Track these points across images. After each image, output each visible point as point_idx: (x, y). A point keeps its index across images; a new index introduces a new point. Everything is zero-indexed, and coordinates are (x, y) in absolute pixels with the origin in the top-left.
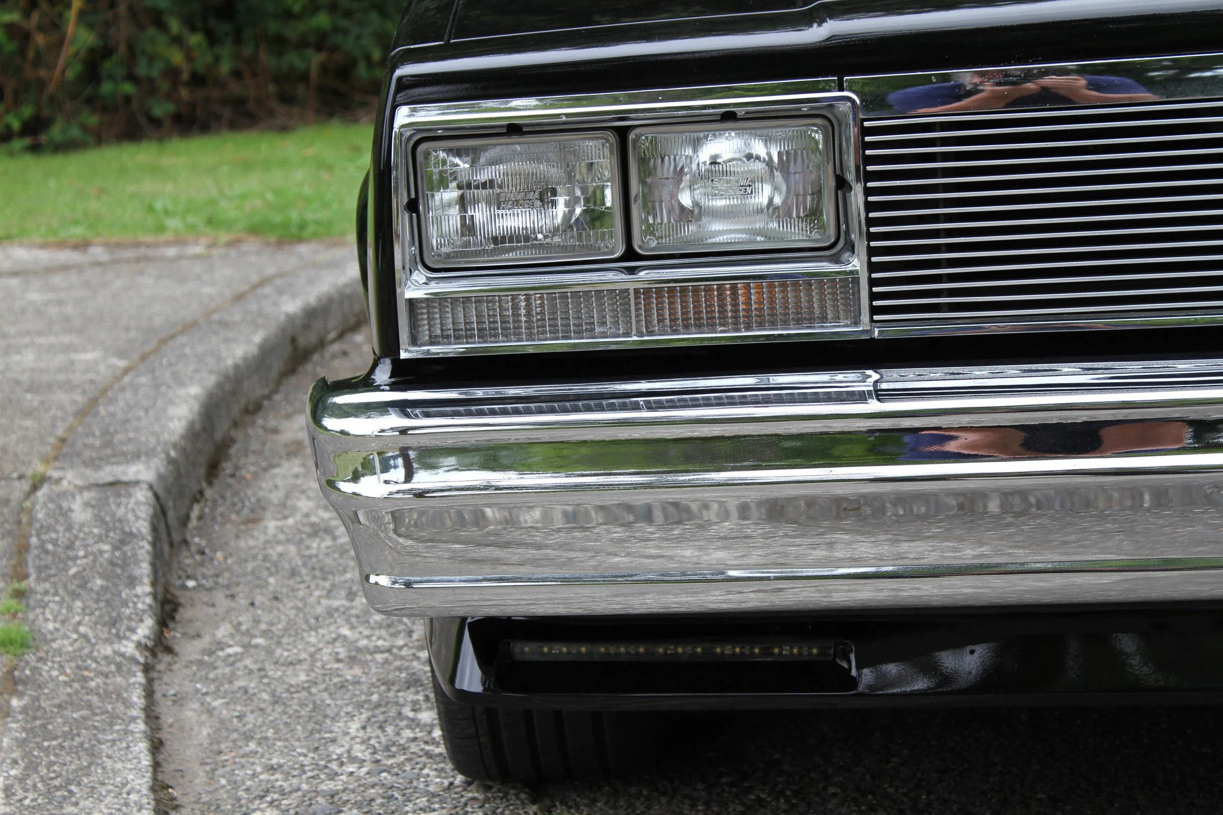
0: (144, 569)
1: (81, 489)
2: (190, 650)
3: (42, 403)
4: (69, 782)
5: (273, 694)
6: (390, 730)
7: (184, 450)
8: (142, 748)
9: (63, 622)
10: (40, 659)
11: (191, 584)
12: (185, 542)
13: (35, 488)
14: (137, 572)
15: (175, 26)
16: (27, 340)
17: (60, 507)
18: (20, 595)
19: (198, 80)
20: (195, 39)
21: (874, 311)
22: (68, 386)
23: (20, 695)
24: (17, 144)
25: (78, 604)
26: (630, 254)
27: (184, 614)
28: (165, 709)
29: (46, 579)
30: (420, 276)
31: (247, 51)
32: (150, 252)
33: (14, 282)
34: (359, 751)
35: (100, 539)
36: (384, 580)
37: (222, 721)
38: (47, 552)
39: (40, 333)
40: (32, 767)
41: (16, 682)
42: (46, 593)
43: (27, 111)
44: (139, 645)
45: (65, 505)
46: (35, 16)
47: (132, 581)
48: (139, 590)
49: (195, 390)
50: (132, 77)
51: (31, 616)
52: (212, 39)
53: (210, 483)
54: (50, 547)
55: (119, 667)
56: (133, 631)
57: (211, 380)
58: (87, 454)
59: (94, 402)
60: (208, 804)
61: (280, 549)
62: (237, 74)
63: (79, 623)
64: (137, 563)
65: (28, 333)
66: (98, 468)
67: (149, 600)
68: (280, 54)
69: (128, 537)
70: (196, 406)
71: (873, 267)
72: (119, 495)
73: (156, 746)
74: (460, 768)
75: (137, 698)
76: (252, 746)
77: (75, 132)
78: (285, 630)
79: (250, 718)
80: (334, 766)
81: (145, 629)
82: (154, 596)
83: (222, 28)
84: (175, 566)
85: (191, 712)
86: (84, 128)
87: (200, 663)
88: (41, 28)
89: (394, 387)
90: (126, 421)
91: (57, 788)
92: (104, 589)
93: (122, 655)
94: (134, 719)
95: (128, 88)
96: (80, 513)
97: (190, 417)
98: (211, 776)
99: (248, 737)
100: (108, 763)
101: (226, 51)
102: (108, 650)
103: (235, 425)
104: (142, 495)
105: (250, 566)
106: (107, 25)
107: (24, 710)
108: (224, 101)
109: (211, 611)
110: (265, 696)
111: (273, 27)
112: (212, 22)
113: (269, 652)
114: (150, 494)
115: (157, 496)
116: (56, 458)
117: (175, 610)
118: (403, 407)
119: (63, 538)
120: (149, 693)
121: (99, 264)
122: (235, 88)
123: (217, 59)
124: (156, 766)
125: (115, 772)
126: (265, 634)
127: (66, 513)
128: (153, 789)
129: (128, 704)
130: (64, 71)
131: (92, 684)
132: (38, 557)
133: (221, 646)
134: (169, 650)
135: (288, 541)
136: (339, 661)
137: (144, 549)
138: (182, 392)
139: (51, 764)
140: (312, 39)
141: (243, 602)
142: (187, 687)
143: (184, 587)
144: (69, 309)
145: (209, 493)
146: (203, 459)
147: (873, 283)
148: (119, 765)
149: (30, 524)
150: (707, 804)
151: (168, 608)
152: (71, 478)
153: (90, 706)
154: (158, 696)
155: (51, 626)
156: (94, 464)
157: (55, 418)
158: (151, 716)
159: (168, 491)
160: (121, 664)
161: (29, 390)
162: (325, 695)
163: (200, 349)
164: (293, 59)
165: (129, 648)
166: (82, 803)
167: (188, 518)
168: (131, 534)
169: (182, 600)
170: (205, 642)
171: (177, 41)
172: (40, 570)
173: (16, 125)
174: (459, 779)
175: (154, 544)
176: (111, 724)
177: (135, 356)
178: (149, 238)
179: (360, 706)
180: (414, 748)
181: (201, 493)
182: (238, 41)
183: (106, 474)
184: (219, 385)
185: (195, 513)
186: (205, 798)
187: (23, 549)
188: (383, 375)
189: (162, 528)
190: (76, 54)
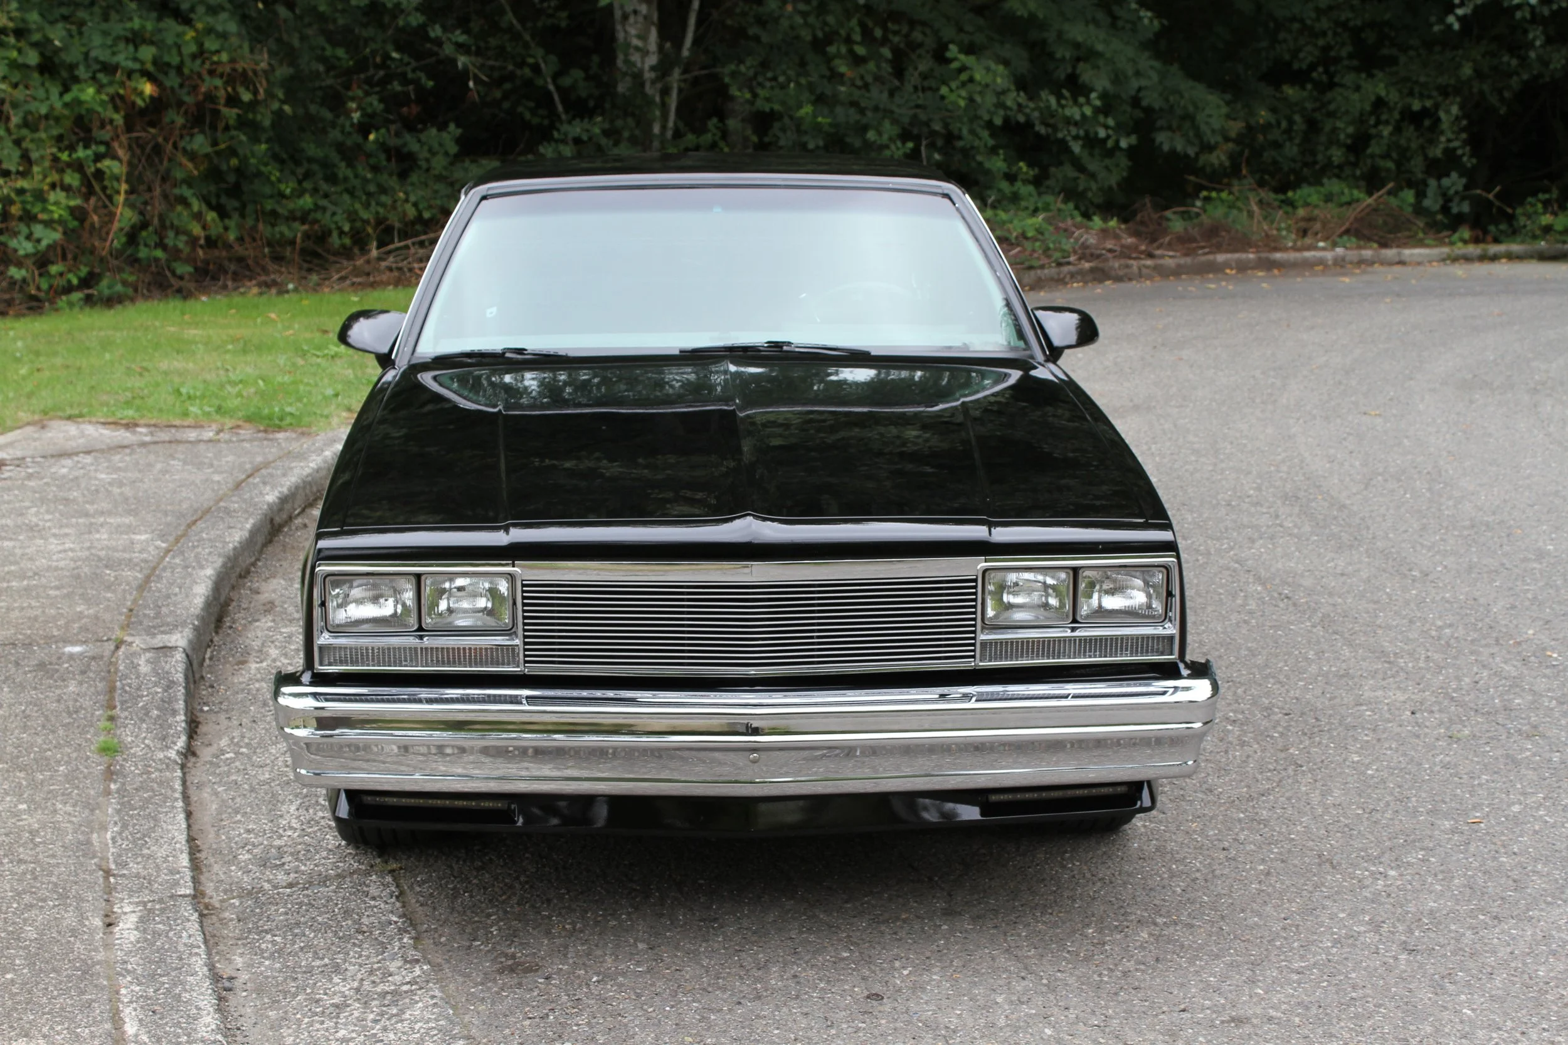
0: (181, 705)
1: (145, 650)
2: (206, 754)
3: (116, 578)
4: (145, 836)
5: (251, 785)
6: (311, 811)
7: (203, 617)
8: (181, 816)
9: (136, 737)
10: (124, 760)
11: (206, 708)
12: (202, 677)
13: (117, 648)
14: (177, 707)
15: (196, 205)
16: (102, 519)
17: (132, 662)
18: (111, 719)
19: (211, 243)
20: (211, 216)
21: (526, 662)
22: (130, 565)
23: (115, 782)
24: (76, 296)
25: (144, 725)
26: (420, 629)
27: (202, 729)
28: (192, 791)
29: (126, 710)
30: (326, 635)
31: (250, 222)
32: (179, 435)
33: (88, 459)
34: (295, 824)
35: (156, 685)
36: (303, 772)
37: (223, 801)
38: (126, 692)
39: (110, 513)
40: (125, 826)
41: (112, 773)
42: (126, 718)
43: (84, 271)
44: (178, 752)
45: (135, 661)
46: (93, 200)
47: (174, 713)
48: (178, 718)
49: (209, 571)
50: (161, 245)
51: (118, 732)
52: (223, 214)
53: (217, 633)
54: (127, 688)
55: (167, 766)
56: (175, 743)
57: (219, 562)
58: (146, 622)
59: (148, 579)
60: (216, 850)
61: (257, 685)
62: (240, 239)
63: (145, 738)
64: (177, 700)
65: (102, 513)
66: (154, 635)
67: (183, 725)
68: (273, 225)
69: (171, 684)
70: (210, 584)
71: (525, 644)
72: (166, 656)
73: (189, 815)
74: (344, 838)
75: (178, 786)
76: (239, 817)
77: (119, 288)
78: (259, 743)
79: (238, 800)
80: (281, 831)
81: (181, 743)
82: (186, 721)
83: (231, 204)
84: (197, 696)
85: (206, 794)
86: (125, 283)
87: (211, 763)
88: (95, 210)
89: (312, 684)
90: (168, 597)
91: (139, 839)
92: (158, 717)
93: (169, 758)
94: (176, 799)
95: (159, 253)
96: (144, 668)
97: (206, 594)
98: (218, 835)
99: (237, 812)
100: (164, 826)
101: (232, 223)
102: (161, 755)
103: (233, 588)
104: (179, 656)
105: (240, 696)
106: (146, 203)
107: (118, 791)
108: (230, 260)
109: (218, 727)
110: (246, 786)
111: (269, 205)
112: (224, 200)
113: (250, 758)
114: (184, 655)
115: (187, 656)
116: (128, 626)
117: (197, 727)
118: (315, 695)
119: (135, 682)
120: (184, 782)
121: (143, 444)
122: (239, 250)
123: (226, 229)
124: (189, 827)
125: (168, 831)
126: (248, 745)
127: (135, 666)
128: (188, 841)
129: (174, 790)
130: (112, 241)
131: (153, 776)
132: (121, 695)
133: (223, 752)
134: (194, 754)
135: (262, 680)
136: (287, 766)
137: (181, 691)
138: (202, 573)
139: (135, 825)
140: (298, 214)
141: (236, 723)
142: (204, 778)
143: (202, 711)
144: (127, 490)
145: (216, 639)
146: (213, 619)
147: (525, 650)
148: (170, 827)
149: (116, 673)
150: (465, 861)
151: (193, 725)
152: (138, 642)
153: (153, 790)
154: (188, 783)
155: (129, 739)
156: (151, 632)
157: (124, 591)
158: (186, 797)
159: (194, 649)
160: (168, 764)
161: (107, 567)
162: (278, 788)
163: (213, 534)
164: (283, 229)
165: (172, 754)
166: (153, 848)
167: (204, 659)
168: (173, 682)
169: (201, 719)
170: (213, 749)
171: (198, 217)
172: (123, 703)
173: (75, 281)
174: (343, 843)
175: (186, 688)
176: (165, 802)
177: (171, 539)
178: (177, 422)
179: (296, 796)
180: (323, 823)
181: (212, 641)
182: (243, 216)
183: (159, 640)
184: (224, 565)
185: (208, 655)
186: (214, 846)
187: (112, 690)
188: (306, 677)
189: (190, 676)
190: (122, 229)
